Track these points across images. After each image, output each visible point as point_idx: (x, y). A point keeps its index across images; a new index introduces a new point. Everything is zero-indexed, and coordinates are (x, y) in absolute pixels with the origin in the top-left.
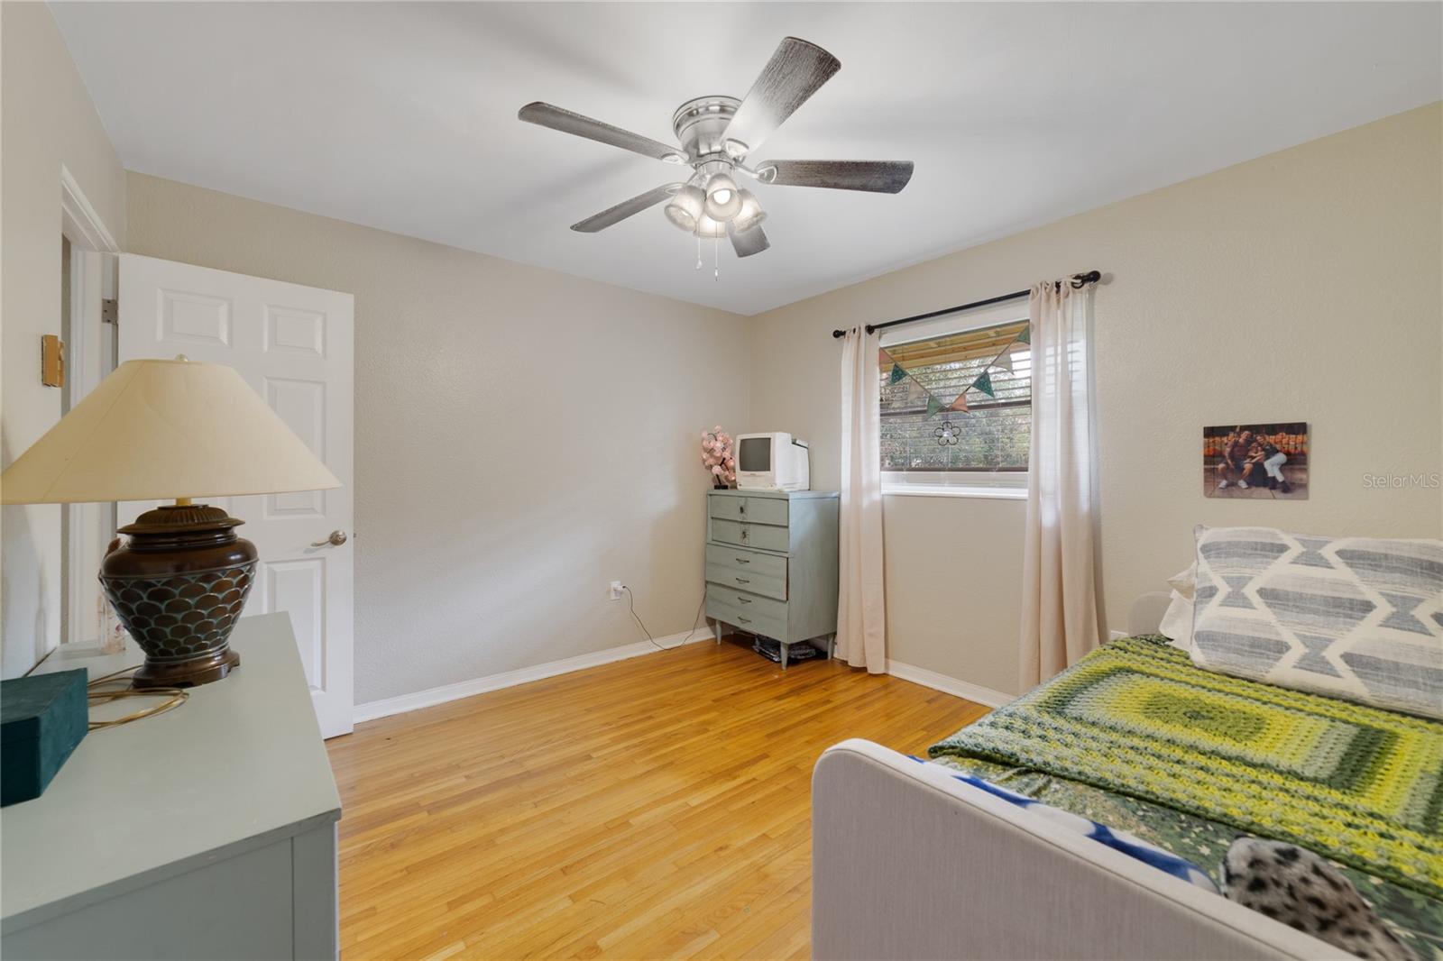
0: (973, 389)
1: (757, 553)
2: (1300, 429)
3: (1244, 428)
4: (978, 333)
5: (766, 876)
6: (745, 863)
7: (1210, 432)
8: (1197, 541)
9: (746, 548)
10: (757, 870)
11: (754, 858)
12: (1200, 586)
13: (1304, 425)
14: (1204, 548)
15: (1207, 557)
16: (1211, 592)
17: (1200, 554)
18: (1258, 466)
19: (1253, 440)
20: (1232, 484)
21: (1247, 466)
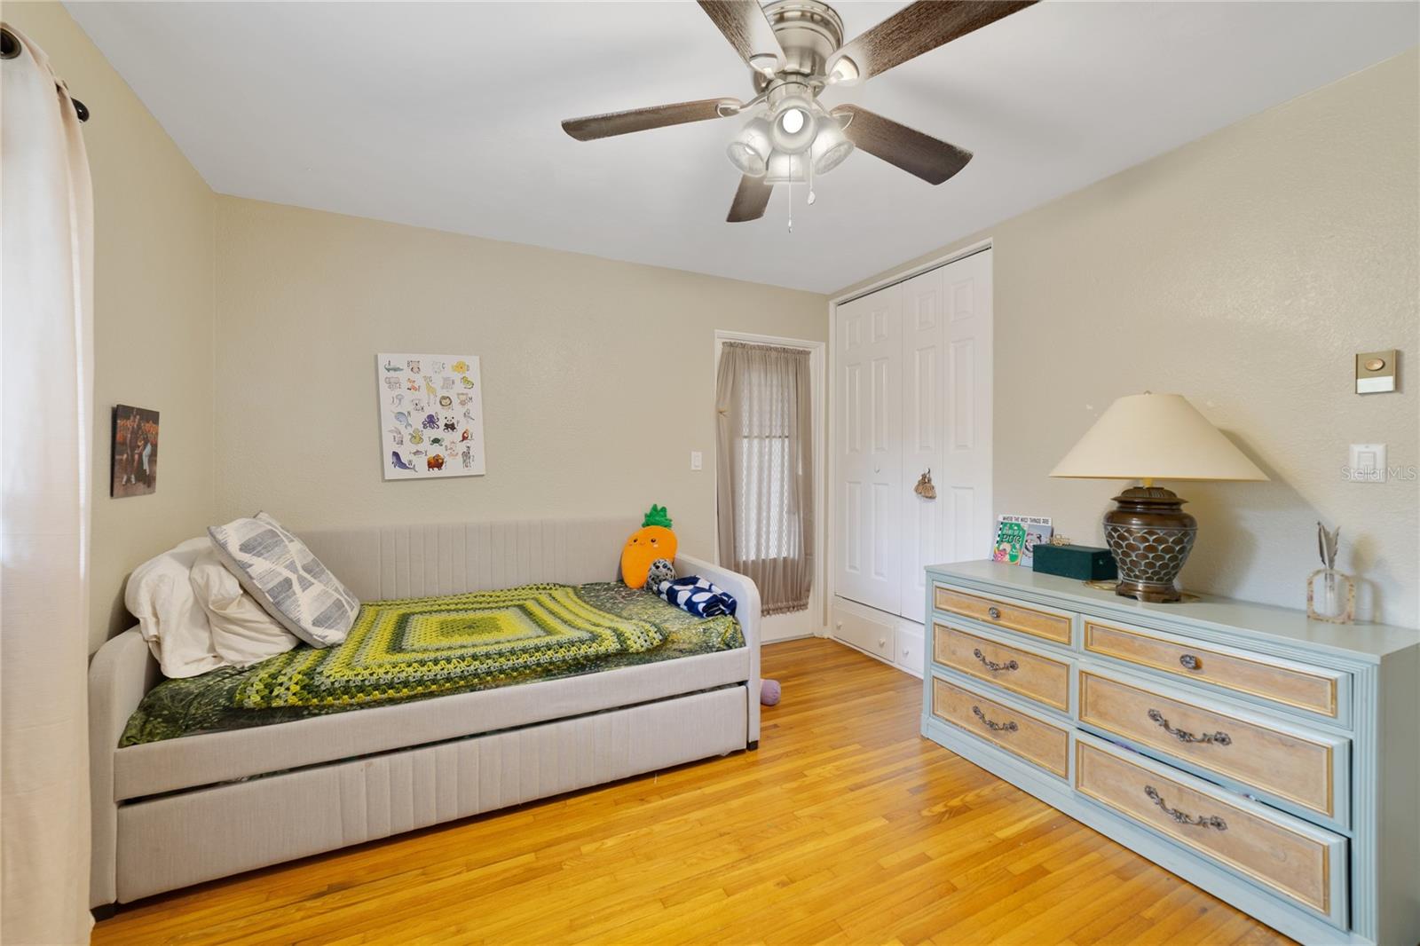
2: (152, 417)
5: (742, 850)
6: (760, 865)
10: (750, 856)
11: (749, 868)
12: (270, 585)
13: (157, 413)
14: (245, 548)
15: (259, 555)
16: (287, 583)
17: (245, 557)
18: (140, 455)
19: (139, 427)
20: (129, 480)
21: (136, 457)
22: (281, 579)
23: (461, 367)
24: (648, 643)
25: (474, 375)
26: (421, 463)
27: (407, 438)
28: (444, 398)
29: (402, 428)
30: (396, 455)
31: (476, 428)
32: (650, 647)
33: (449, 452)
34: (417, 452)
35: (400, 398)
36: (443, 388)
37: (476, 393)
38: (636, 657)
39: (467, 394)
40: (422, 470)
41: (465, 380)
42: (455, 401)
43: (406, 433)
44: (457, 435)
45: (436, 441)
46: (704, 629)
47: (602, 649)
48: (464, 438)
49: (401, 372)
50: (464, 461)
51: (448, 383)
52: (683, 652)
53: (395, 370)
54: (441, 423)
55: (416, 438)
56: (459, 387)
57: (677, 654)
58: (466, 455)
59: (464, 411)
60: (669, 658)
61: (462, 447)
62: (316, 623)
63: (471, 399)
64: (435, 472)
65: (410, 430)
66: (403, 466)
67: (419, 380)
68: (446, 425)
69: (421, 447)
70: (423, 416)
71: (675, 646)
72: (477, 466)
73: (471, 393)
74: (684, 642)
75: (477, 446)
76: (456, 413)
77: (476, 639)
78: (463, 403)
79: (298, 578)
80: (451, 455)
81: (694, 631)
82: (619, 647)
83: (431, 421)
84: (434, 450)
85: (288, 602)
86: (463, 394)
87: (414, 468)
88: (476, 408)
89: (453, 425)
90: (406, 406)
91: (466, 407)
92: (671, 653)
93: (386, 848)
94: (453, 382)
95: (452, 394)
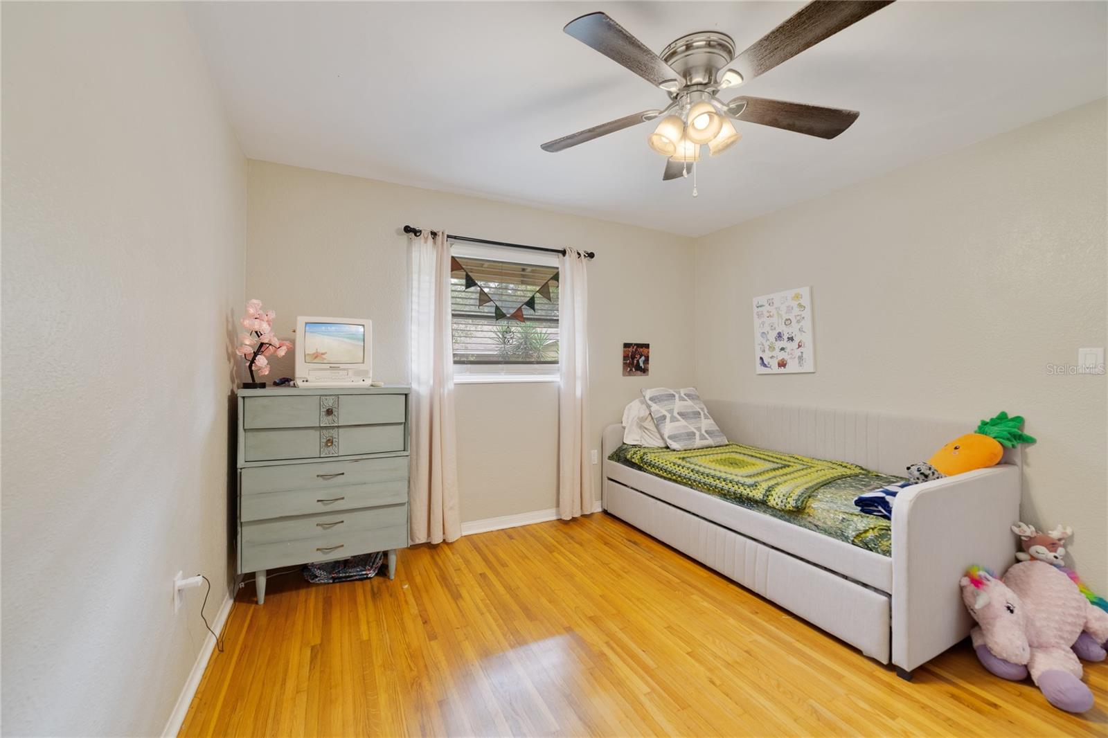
0: (524, 306)
1: (356, 461)
2: (647, 346)
3: (635, 344)
4: (504, 265)
7: (626, 345)
8: (644, 397)
9: (337, 458)
12: (657, 416)
13: (648, 345)
14: (651, 399)
15: (655, 403)
16: (664, 417)
17: (650, 403)
18: (638, 361)
19: (636, 350)
20: (631, 370)
21: (635, 362)
22: (662, 415)
23: (797, 297)
24: (783, 504)
25: (806, 301)
26: (774, 363)
27: (767, 349)
28: (787, 320)
29: (764, 341)
30: (761, 358)
31: (807, 338)
32: (783, 507)
33: (790, 356)
34: (772, 357)
35: (763, 323)
36: (786, 313)
37: (807, 313)
38: (778, 512)
39: (801, 315)
40: (775, 369)
41: (800, 305)
42: (794, 321)
43: (766, 345)
44: (795, 344)
45: (782, 349)
46: (844, 518)
47: (751, 495)
48: (799, 346)
49: (763, 307)
50: (799, 362)
51: (789, 309)
52: (817, 528)
53: (761, 306)
54: (785, 338)
55: (772, 348)
56: (796, 311)
57: (813, 527)
58: (800, 358)
59: (799, 327)
60: (805, 526)
61: (797, 353)
62: (670, 437)
63: (803, 318)
64: (782, 370)
65: (768, 343)
66: (765, 365)
67: (774, 312)
68: (788, 338)
69: (773, 354)
70: (775, 334)
71: (809, 519)
72: (808, 366)
73: (803, 314)
74: (819, 520)
75: (808, 351)
76: (793, 330)
77: (731, 470)
78: (798, 322)
79: (671, 418)
80: (791, 358)
81: (832, 515)
82: (761, 497)
83: (780, 336)
84: (782, 355)
85: (662, 425)
86: (798, 315)
87: (770, 367)
88: (807, 324)
89: (792, 337)
90: (766, 329)
91: (801, 324)
92: (808, 524)
93: (689, 562)
94: (792, 308)
95: (791, 316)
